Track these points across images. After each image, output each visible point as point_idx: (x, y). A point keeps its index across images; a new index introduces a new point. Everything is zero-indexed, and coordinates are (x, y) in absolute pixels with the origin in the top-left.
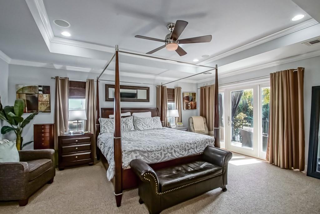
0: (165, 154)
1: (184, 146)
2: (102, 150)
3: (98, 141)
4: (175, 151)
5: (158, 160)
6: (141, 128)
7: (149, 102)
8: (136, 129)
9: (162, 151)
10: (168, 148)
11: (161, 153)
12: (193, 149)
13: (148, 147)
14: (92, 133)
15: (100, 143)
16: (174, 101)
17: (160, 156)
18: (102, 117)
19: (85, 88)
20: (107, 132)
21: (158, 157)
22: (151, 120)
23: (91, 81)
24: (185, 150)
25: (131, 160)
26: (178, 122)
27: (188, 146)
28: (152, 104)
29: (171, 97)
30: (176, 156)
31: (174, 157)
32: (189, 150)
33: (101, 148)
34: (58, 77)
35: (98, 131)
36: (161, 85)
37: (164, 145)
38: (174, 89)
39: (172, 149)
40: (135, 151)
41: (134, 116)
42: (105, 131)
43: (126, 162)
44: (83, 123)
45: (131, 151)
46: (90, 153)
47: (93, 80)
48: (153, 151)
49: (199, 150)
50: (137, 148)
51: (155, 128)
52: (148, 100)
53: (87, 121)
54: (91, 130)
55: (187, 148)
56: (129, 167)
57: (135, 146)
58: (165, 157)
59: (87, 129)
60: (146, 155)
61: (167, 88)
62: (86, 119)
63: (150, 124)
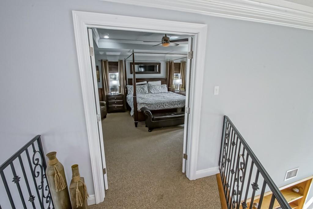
0: (160, 106)
1: (171, 102)
2: (129, 104)
3: (127, 99)
4: (165, 105)
5: (155, 108)
6: (153, 92)
7: (160, 73)
8: (149, 92)
9: (158, 104)
10: (161, 103)
11: (157, 105)
12: (178, 105)
13: (150, 102)
14: (123, 94)
15: (128, 100)
16: (180, 72)
17: (157, 107)
18: (129, 85)
19: (118, 65)
20: (131, 94)
21: (156, 107)
22: (160, 87)
23: (121, 61)
24: (172, 105)
25: (141, 107)
26: (182, 88)
27: (174, 103)
28: (162, 75)
29: (178, 69)
30: (166, 107)
31: (165, 108)
32: (174, 105)
33: (128, 102)
34: (102, 60)
35: (126, 93)
36: (169, 61)
37: (159, 101)
38: (180, 63)
39: (164, 104)
40: (143, 103)
41: (148, 84)
42: (131, 93)
43: (139, 108)
44: (118, 88)
45: (142, 103)
46: (122, 105)
47: (122, 60)
48: (153, 104)
49: (181, 105)
50: (144, 102)
51: (162, 92)
52: (159, 72)
53: (120, 87)
54: (123, 92)
55: (173, 104)
56: (141, 111)
57: (144, 101)
58: (159, 107)
59: (120, 92)
60: (149, 105)
61: (174, 63)
62: (120, 86)
63: (159, 89)
